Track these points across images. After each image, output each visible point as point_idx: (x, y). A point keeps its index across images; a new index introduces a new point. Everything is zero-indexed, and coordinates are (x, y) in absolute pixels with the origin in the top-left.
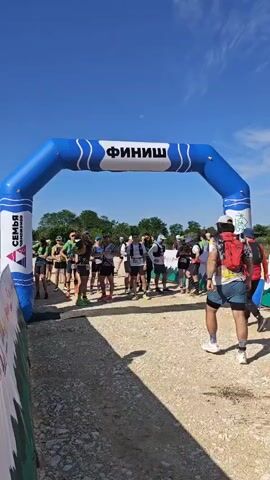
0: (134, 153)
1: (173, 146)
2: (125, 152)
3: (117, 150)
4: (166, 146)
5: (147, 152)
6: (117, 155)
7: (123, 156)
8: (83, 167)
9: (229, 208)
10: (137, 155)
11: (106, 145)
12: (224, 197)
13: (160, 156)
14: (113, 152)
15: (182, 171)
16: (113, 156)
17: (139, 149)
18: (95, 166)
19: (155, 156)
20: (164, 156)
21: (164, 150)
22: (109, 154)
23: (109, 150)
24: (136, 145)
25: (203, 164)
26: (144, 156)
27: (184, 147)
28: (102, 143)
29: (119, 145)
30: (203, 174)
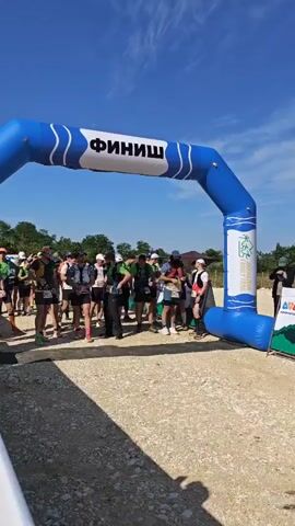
0: (124, 149)
1: (172, 146)
2: (113, 147)
3: (103, 143)
4: (164, 145)
5: (140, 150)
6: (104, 149)
7: (110, 152)
8: (58, 161)
9: (233, 228)
10: (127, 153)
11: (89, 135)
12: (225, 215)
13: (156, 156)
14: (98, 145)
15: (180, 177)
16: (98, 149)
17: (130, 145)
18: (74, 162)
19: (150, 155)
20: (161, 156)
21: (161, 149)
22: (92, 147)
23: (92, 142)
24: (127, 140)
25: (206, 171)
26: (137, 154)
27: (184, 148)
28: (83, 131)
29: (105, 137)
30: (203, 184)
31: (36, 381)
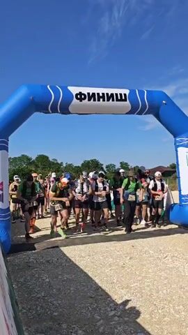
0: (99, 98)
1: (133, 92)
2: (92, 97)
3: (84, 95)
4: (127, 92)
5: (110, 97)
6: (85, 98)
7: (89, 100)
8: (54, 110)
9: (181, 146)
11: (74, 90)
12: (175, 137)
13: (121, 100)
14: (80, 97)
15: (140, 113)
16: (81, 100)
18: (65, 110)
19: (117, 100)
20: (125, 100)
21: (125, 95)
22: (77, 98)
23: (77, 95)
24: (101, 91)
25: (158, 108)
26: (108, 100)
27: (141, 93)
28: (69, 88)
29: (85, 90)
30: (157, 116)
31: (48, 261)
